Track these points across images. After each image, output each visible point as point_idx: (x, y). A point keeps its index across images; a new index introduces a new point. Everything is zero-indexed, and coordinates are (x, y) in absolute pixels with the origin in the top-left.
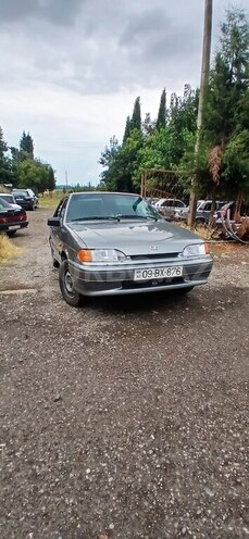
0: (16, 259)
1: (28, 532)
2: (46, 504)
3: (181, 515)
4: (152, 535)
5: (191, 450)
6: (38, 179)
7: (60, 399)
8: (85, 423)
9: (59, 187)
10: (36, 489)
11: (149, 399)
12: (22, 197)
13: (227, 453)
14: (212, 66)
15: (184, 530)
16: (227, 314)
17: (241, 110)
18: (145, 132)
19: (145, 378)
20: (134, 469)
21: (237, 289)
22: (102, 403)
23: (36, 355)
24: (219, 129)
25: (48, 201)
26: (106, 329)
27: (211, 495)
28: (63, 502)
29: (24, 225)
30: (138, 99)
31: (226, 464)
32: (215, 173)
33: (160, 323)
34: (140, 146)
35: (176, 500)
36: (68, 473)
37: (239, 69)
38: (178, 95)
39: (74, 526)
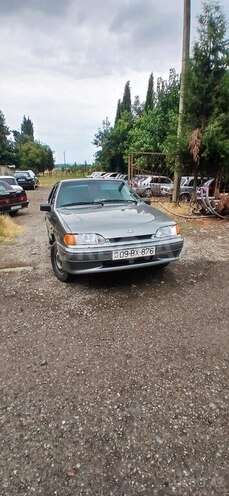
0: (17, 237)
1: (13, 470)
2: (29, 447)
3: (134, 458)
4: (110, 474)
5: (149, 405)
6: (38, 160)
7: (46, 363)
8: (65, 384)
9: (58, 166)
10: (22, 436)
11: (120, 363)
12: (23, 178)
13: (178, 408)
14: (192, 56)
15: (135, 470)
16: (197, 286)
17: (218, 95)
18: (134, 113)
19: (118, 345)
20: (100, 420)
21: (209, 263)
22: (80, 367)
23: (29, 326)
24: (199, 113)
25: (47, 180)
26: (90, 302)
27: (161, 442)
28: (42, 446)
29: (25, 205)
30: (128, 83)
31: (176, 417)
32: (195, 154)
33: (137, 296)
34: (130, 127)
35: (132, 446)
36: (48, 423)
37: (216, 56)
38: (164, 79)
39: (49, 465)
